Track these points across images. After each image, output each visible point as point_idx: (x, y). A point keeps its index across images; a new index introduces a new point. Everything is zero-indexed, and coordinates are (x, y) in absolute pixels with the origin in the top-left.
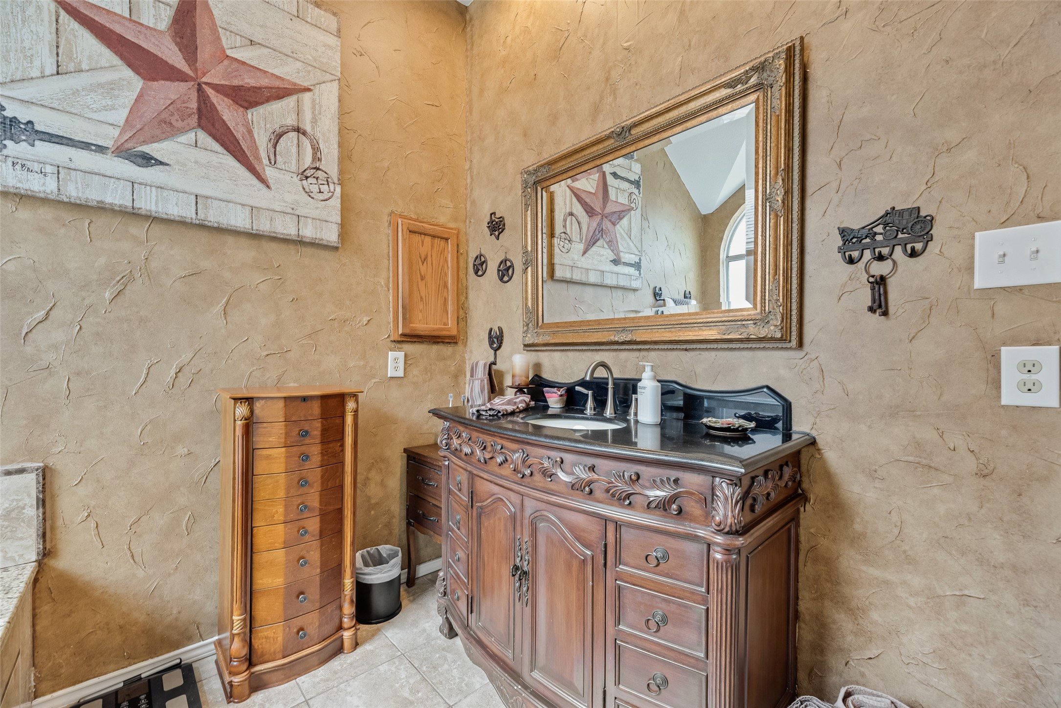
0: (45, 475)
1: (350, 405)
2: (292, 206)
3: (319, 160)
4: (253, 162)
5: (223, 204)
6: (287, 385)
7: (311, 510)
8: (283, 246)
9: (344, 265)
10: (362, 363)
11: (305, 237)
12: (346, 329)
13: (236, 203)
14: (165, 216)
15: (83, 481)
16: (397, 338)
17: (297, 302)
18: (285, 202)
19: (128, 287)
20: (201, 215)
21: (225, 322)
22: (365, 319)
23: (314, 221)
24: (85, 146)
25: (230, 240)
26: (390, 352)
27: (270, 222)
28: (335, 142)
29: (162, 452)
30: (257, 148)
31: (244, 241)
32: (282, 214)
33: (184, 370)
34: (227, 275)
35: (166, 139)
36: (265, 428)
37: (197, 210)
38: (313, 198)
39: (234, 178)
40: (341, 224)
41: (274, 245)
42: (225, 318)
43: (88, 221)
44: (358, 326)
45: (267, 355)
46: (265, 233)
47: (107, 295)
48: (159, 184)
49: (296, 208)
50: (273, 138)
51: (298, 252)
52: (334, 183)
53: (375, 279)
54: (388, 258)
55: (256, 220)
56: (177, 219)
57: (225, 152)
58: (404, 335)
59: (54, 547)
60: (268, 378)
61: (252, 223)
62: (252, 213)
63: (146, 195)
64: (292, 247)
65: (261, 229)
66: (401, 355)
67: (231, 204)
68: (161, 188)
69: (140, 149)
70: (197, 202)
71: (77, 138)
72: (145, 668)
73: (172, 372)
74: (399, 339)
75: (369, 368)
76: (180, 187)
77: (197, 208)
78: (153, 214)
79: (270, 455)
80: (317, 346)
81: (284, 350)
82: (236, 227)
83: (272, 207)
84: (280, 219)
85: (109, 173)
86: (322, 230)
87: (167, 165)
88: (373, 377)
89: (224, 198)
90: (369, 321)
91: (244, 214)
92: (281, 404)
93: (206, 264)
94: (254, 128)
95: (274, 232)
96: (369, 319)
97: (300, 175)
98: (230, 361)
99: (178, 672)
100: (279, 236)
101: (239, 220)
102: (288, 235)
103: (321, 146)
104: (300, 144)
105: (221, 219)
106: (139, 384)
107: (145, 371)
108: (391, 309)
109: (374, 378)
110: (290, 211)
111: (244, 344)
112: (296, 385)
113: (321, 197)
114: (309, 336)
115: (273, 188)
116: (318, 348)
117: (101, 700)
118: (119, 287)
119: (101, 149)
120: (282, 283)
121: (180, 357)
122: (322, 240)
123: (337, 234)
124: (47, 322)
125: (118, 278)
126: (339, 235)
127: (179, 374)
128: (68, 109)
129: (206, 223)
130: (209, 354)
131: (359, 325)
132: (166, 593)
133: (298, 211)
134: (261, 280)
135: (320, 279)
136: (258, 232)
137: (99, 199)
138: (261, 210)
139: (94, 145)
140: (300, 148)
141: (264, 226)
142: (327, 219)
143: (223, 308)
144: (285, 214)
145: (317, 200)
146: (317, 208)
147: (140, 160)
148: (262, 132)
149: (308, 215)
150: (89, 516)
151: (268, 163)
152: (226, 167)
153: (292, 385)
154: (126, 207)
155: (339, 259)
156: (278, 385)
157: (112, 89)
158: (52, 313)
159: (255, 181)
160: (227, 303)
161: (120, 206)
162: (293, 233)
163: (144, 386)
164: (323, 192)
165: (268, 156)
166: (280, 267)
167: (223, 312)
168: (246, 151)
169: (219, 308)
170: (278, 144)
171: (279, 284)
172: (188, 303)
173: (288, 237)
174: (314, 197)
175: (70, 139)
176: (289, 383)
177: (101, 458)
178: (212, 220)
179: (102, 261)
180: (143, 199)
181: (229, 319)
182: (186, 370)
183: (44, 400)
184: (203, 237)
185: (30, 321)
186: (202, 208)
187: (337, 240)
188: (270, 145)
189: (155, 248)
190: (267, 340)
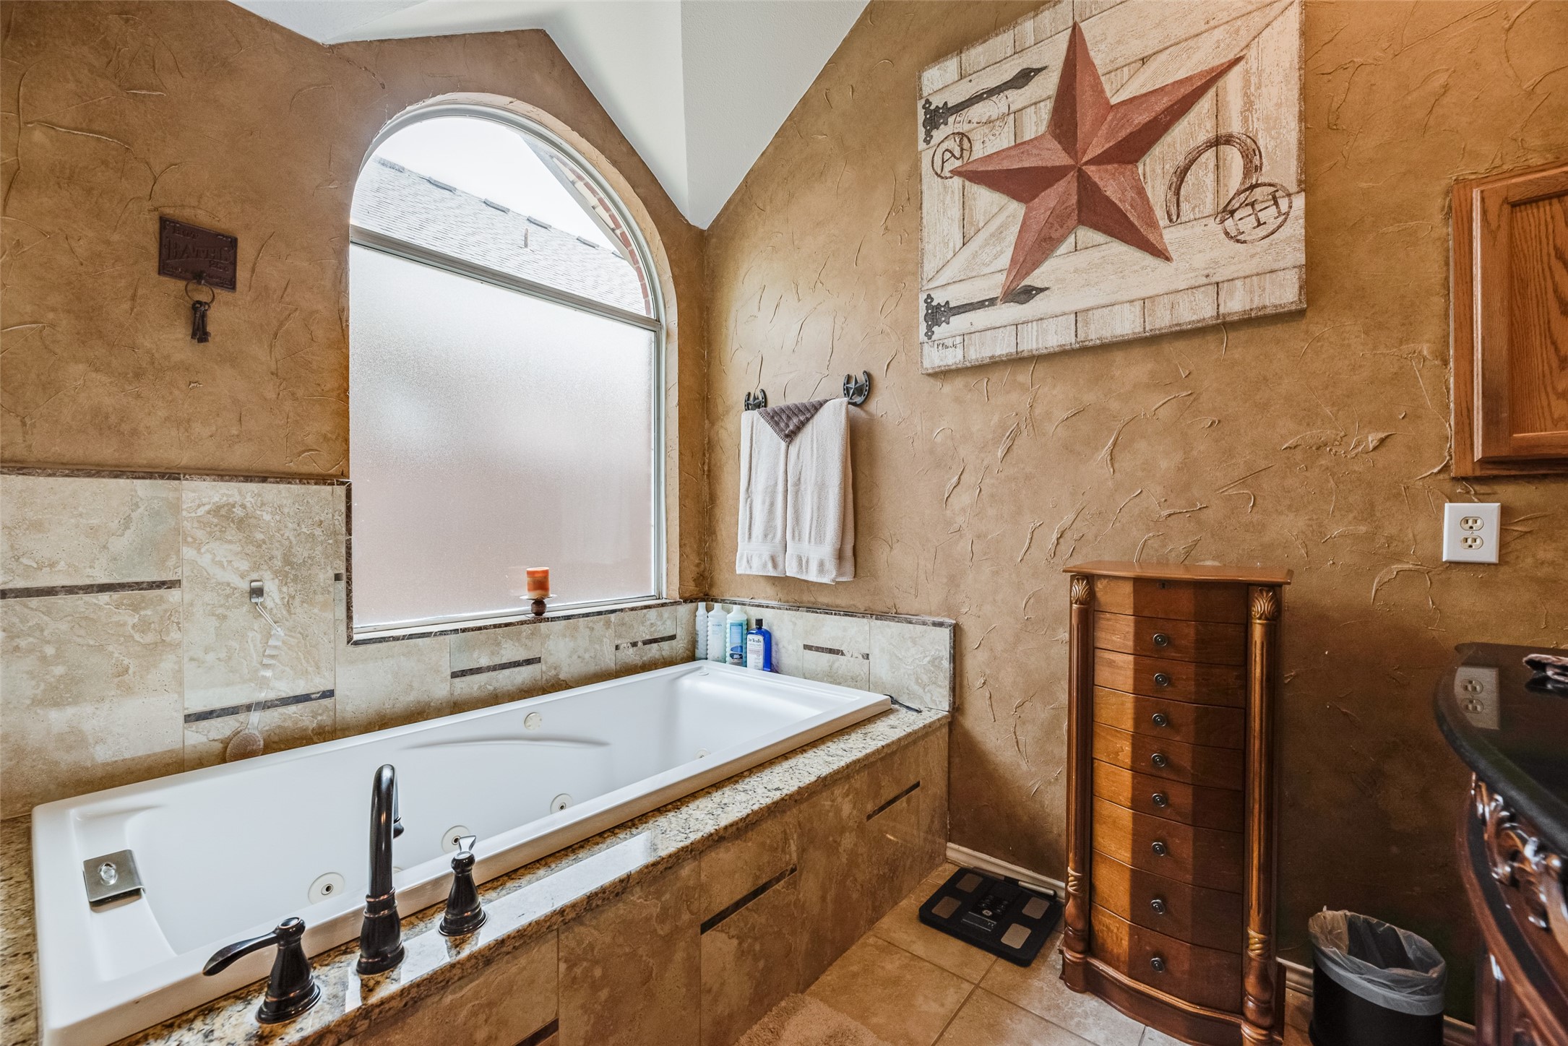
0: (957, 631)
1: (1261, 606)
2: (1206, 272)
3: (1256, 171)
4: (1145, 233)
5: (1106, 311)
6: (1201, 563)
7: (1177, 770)
8: (1196, 342)
9: (1318, 339)
10: (1363, 529)
11: (1229, 314)
12: (1323, 462)
13: (1122, 303)
14: (1045, 351)
15: (981, 646)
16: (1468, 470)
17: (1219, 426)
18: (1195, 270)
19: (1016, 442)
20: (1081, 336)
21: (1112, 470)
22: (1372, 439)
23: (1248, 280)
24: (981, 305)
25: (1119, 357)
26: (1447, 505)
27: (1171, 311)
28: (1291, 118)
29: (1043, 632)
30: (1151, 209)
31: (1137, 353)
32: (1190, 291)
33: (1065, 535)
34: (1114, 405)
35: (1046, 259)
36: (1108, 620)
37: (1076, 331)
38: (1245, 242)
39: (1120, 270)
40: (1306, 265)
41: (1181, 345)
42: (1112, 466)
43: (986, 380)
44: (1353, 453)
45: (1170, 515)
46: (1163, 331)
47: (1000, 454)
48: (1040, 316)
49: (1213, 271)
50: (1175, 180)
51: (1223, 343)
52: (1289, 195)
53: (1404, 347)
54: (1444, 292)
55: (1150, 315)
56: (1057, 349)
57: (1109, 239)
58: (1489, 463)
59: (962, 704)
60: (1171, 551)
61: (1144, 322)
62: (1144, 308)
63: (1028, 334)
64: (1210, 338)
65: (1157, 326)
66: (1488, 512)
67: (1116, 307)
68: (1041, 319)
69: (1023, 284)
70: (1076, 320)
71: (976, 301)
72: (1025, 876)
73: (1055, 536)
74: (1478, 473)
75: (1383, 540)
76: (1058, 311)
77: (1076, 329)
78: (1034, 352)
79: (1114, 662)
80: (1258, 498)
81: (1196, 506)
82: (1123, 336)
83: (1173, 287)
84: (1187, 300)
85: (998, 326)
86: (1264, 290)
87: (1047, 289)
88: (1397, 557)
89: (1108, 302)
90: (1382, 441)
91: (1133, 314)
92: (1128, 588)
93: (1089, 398)
94: (1145, 183)
95: (1176, 325)
96: (1383, 435)
97: (1220, 215)
98: (1118, 524)
99: (1046, 904)
100: (1184, 327)
101: (1126, 324)
102: (1198, 321)
103: (1261, 143)
104: (1221, 164)
105: (1104, 332)
106: (1024, 551)
107: (1029, 536)
108: (1452, 405)
109: (1399, 561)
110: (1205, 281)
111: (1137, 500)
112: (1216, 563)
113: (1262, 232)
114: (1243, 481)
115: (1174, 258)
116: (1259, 501)
117: (981, 879)
118: (1009, 443)
119: (992, 302)
120: (1194, 400)
121: (1062, 518)
122: (1265, 307)
123: (1297, 286)
124: (960, 486)
125: (1008, 434)
126: (1301, 287)
127: (1061, 540)
128: (970, 275)
129: (1087, 343)
130: (1093, 515)
131: (1356, 451)
132: (1047, 803)
133: (1217, 275)
134: (1161, 403)
135: (1265, 379)
136: (1153, 333)
137: (990, 355)
138: (1157, 298)
139: (986, 300)
140: (1221, 170)
141: (1162, 320)
142: (1275, 266)
143: (1109, 452)
144: (1194, 291)
145: (1252, 242)
146: (1252, 256)
147: (1023, 297)
148: (1159, 181)
149: (1235, 275)
150: (984, 683)
151: (1167, 222)
152: (1110, 258)
153: (1209, 563)
154: (1011, 354)
155: (1307, 332)
156: (1186, 562)
157: (1002, 232)
158: (962, 477)
159: (1149, 260)
160: (1115, 444)
161: (1007, 355)
162: (1209, 315)
163: (1028, 553)
164: (1265, 223)
165: (1168, 212)
166: (1190, 376)
167: (1109, 458)
168: (1136, 223)
169: (1104, 452)
170: (1184, 184)
171: (1188, 403)
172: (1071, 451)
173: (1199, 325)
174: (1248, 238)
175: (972, 304)
176: (1204, 560)
177: (994, 626)
178: (1093, 338)
179: (996, 418)
180: (1025, 340)
181: (1116, 466)
182: (1068, 535)
183: (957, 561)
184: (1087, 363)
185: (949, 486)
186: (1083, 327)
187: (1296, 299)
188: (1170, 194)
189: (1039, 392)
190: (1169, 493)
